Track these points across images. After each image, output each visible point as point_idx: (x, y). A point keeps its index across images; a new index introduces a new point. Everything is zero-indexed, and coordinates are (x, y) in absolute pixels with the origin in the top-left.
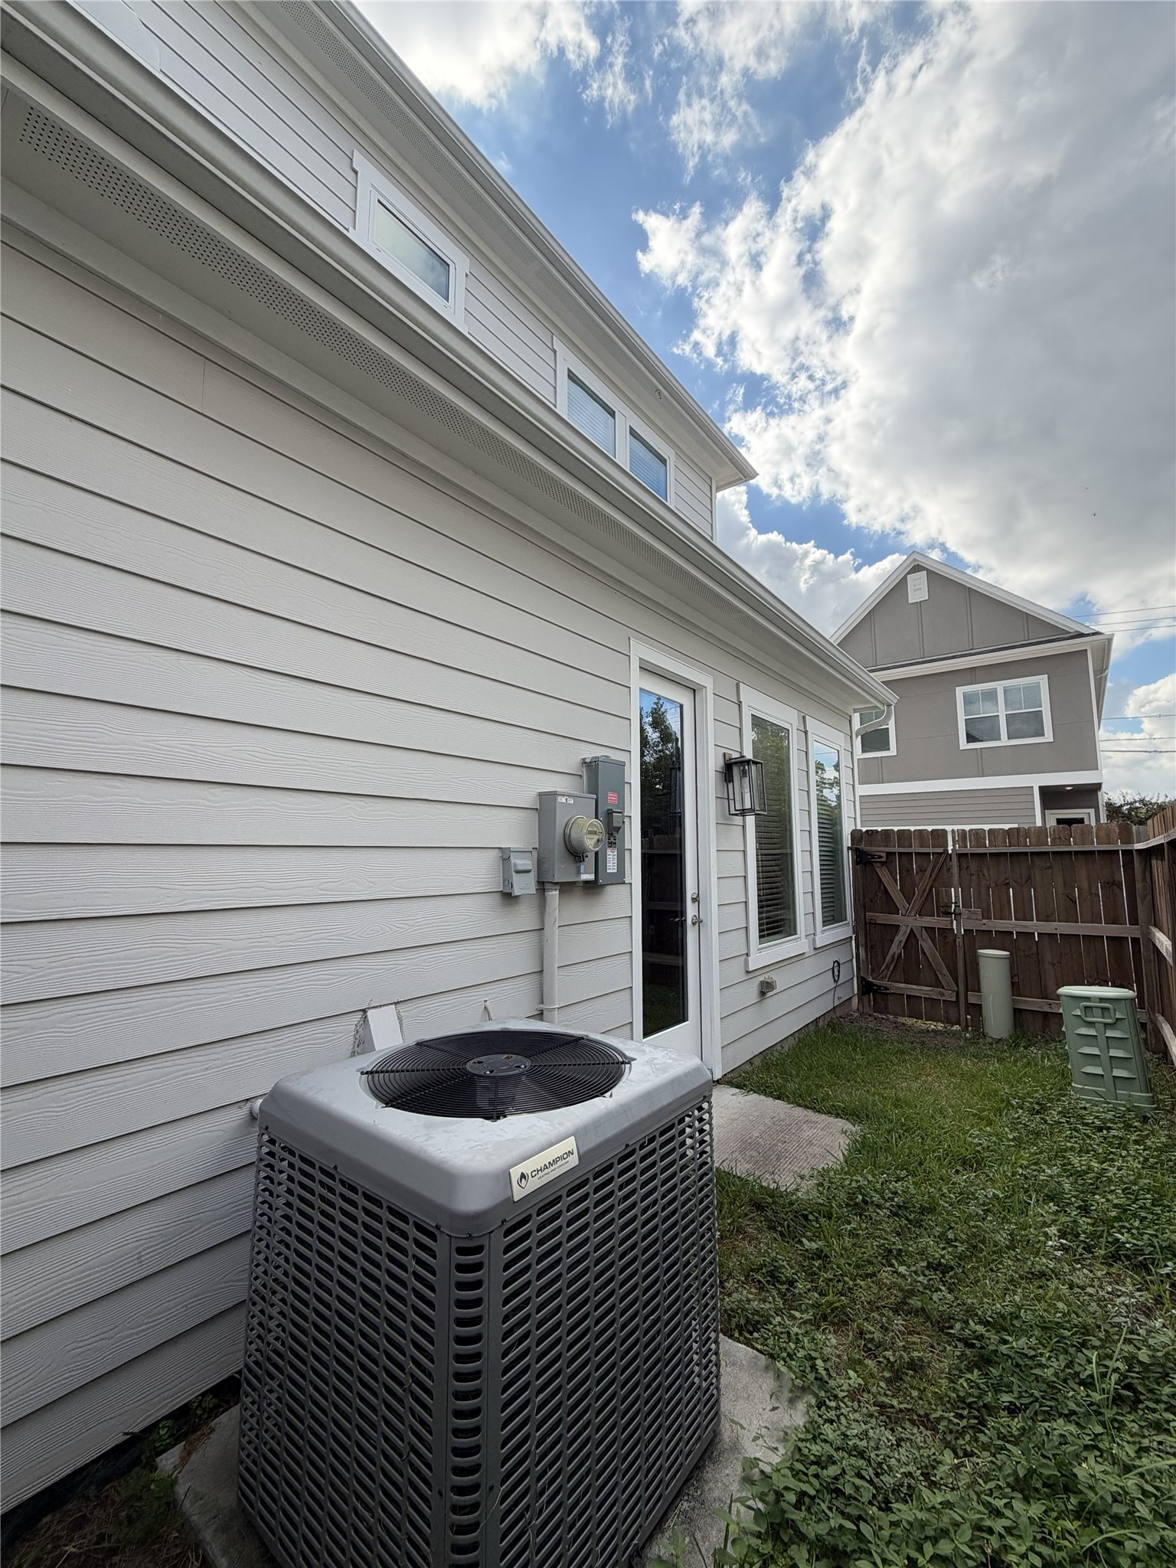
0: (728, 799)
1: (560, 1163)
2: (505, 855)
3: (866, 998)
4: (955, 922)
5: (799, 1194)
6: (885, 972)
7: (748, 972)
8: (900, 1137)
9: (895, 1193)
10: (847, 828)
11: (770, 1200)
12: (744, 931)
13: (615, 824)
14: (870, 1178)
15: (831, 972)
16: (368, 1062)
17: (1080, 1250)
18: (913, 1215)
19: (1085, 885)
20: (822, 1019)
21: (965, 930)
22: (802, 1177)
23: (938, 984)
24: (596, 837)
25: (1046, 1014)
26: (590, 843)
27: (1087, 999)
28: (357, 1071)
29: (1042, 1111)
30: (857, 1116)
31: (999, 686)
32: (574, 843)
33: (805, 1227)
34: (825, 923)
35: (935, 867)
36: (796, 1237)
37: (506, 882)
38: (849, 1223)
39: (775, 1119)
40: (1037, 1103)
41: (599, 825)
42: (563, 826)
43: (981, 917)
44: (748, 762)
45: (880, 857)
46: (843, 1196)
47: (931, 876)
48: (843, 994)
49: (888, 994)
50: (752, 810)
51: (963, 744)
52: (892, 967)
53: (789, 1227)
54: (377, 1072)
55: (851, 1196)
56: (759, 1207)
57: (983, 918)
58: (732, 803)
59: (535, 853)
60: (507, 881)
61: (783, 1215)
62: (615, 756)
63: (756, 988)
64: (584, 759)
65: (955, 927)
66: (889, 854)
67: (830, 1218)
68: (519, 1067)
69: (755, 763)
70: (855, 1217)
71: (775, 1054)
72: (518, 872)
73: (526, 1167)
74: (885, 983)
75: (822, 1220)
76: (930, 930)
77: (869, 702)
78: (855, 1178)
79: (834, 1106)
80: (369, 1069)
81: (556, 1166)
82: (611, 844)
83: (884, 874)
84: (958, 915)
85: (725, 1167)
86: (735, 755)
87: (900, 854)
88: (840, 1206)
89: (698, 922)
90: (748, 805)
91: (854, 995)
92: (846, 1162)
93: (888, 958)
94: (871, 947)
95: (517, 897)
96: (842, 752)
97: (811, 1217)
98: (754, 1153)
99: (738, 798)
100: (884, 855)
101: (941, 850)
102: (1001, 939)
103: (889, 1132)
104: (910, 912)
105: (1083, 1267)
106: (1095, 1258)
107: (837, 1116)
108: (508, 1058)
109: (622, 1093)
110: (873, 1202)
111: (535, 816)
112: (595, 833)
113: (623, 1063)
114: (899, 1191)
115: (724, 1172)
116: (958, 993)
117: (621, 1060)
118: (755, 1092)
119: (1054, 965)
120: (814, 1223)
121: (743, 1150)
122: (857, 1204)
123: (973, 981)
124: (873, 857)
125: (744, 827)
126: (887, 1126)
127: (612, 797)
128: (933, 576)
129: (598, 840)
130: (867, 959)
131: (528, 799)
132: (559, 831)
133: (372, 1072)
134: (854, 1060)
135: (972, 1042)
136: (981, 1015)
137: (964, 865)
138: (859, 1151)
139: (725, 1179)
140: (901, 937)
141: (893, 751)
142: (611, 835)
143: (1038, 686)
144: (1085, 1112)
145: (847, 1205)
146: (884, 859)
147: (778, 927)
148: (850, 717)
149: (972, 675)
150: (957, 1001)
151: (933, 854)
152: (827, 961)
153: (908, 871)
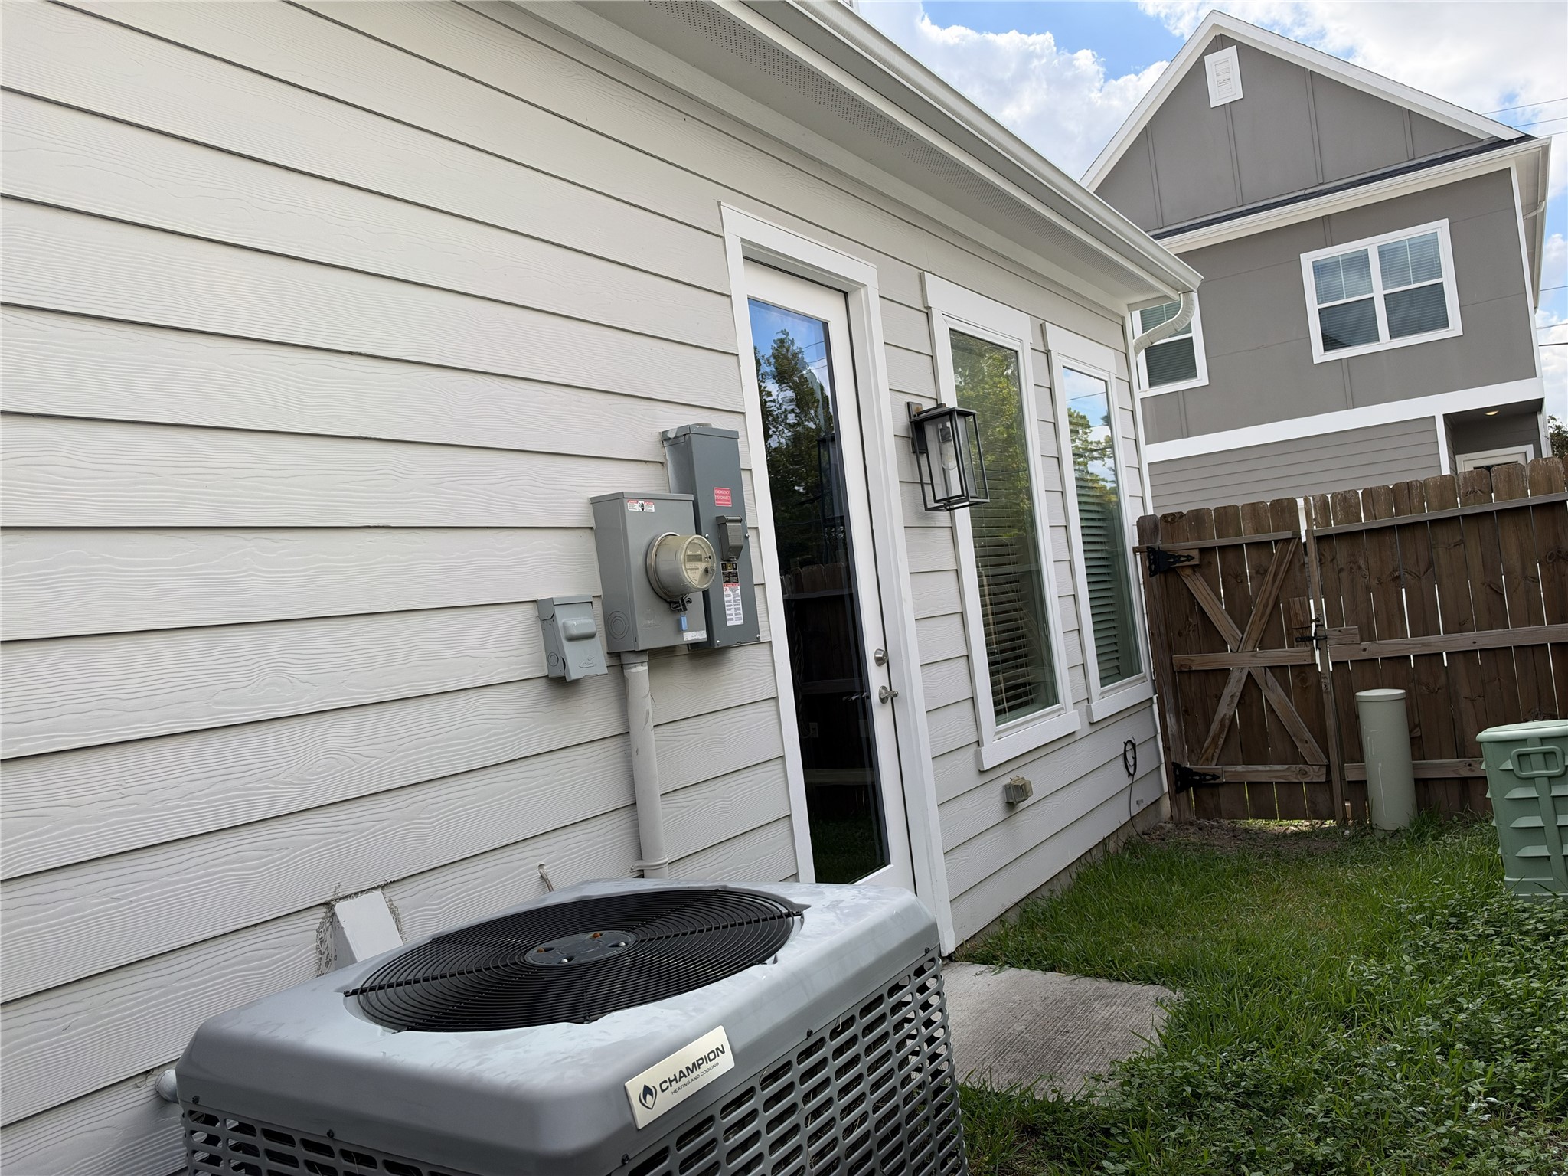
0: (922, 483)
1: (704, 1067)
2: (546, 613)
3: (1183, 795)
4: (1317, 652)
5: (1095, 1101)
6: (1210, 751)
7: (982, 772)
8: (1246, 996)
9: (1243, 1076)
10: (1131, 515)
11: (1049, 1118)
12: (969, 704)
13: (732, 542)
14: (1202, 1059)
15: (1121, 761)
16: (354, 977)
17: (1515, 1108)
18: (1270, 1102)
19: (1516, 563)
20: (1114, 838)
21: (1333, 664)
22: (1097, 1079)
23: (1296, 758)
24: (702, 566)
25: (1464, 781)
26: (693, 576)
27: (1522, 741)
28: (338, 991)
29: (1460, 926)
30: (1179, 976)
31: (1371, 245)
32: (665, 579)
33: (1106, 1146)
34: (1105, 680)
35: (1280, 564)
36: (1093, 1163)
37: (554, 659)
38: (1173, 1129)
39: (1048, 1001)
40: (1453, 915)
41: (703, 544)
42: (643, 552)
43: (1358, 638)
44: (950, 414)
45: (1190, 558)
46: (1162, 1091)
47: (1274, 580)
48: (1145, 794)
49: (1218, 785)
50: (964, 497)
51: (1320, 355)
52: (1222, 740)
53: (1081, 1150)
54: (372, 989)
55: (1175, 1092)
56: (1031, 1130)
57: (1362, 640)
58: (928, 489)
59: (598, 605)
60: (555, 657)
61: (1071, 1136)
62: (719, 422)
63: (999, 798)
64: (664, 433)
65: (1318, 661)
66: (1204, 551)
67: (1143, 1128)
68: (617, 946)
69: (964, 415)
70: (1182, 1120)
71: (1041, 902)
72: (572, 639)
73: (652, 1077)
74: (1212, 767)
75: (1132, 1131)
76: (1278, 670)
77: (1153, 289)
78: (1178, 1064)
79: (1141, 967)
80: (358, 986)
81: (699, 1072)
82: (730, 578)
83: (1198, 586)
84: (1321, 639)
85: (974, 1083)
86: (927, 405)
87: (1222, 548)
88: (1158, 1107)
89: (890, 697)
90: (956, 490)
91: (1164, 795)
92: (1165, 1046)
93: (1215, 727)
94: (1186, 711)
95: (576, 682)
96: (1113, 385)
97: (1114, 1130)
98: (1019, 1056)
99: (938, 479)
100: (1195, 553)
101: (1288, 534)
102: (1392, 670)
103: (1231, 991)
104: (1245, 646)
105: (1519, 1129)
106: (1536, 1114)
107: (1148, 981)
108: (595, 937)
109: (793, 955)
110: (1208, 1094)
111: (588, 542)
112: (698, 558)
113: (788, 915)
114: (1248, 1072)
115: (973, 1089)
116: (1328, 767)
117: (784, 911)
118: (1012, 966)
119: (1473, 701)
120: (1120, 1139)
121: (1000, 1054)
122: (1184, 1101)
123: (1353, 747)
124: (1177, 559)
125: (953, 529)
126: (1224, 984)
127: (722, 496)
128: (1249, 54)
129: (706, 571)
130: (1180, 732)
131: (574, 510)
132: (637, 561)
133: (363, 991)
134: (1168, 894)
135: (1356, 840)
136: (1366, 799)
137: (1328, 555)
138: (1184, 1026)
139: (976, 1100)
140: (1234, 688)
141: (1202, 378)
142: (726, 561)
143: (1432, 241)
144: (1526, 915)
145: (1169, 1105)
146: (1196, 562)
147: (1026, 694)
148: (1123, 318)
149: (1327, 229)
150: (1329, 782)
151: (1276, 542)
152: (1112, 744)
153: (1236, 577)
